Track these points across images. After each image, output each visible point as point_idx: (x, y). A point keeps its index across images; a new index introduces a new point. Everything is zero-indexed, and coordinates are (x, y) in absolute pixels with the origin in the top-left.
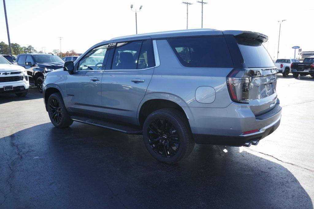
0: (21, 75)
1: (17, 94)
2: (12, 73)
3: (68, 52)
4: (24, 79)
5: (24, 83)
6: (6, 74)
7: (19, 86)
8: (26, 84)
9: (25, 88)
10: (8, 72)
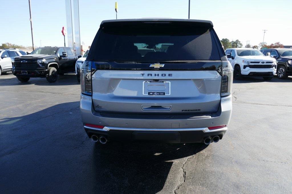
0: (273, 64)
1: (263, 78)
2: (267, 63)
3: (272, 44)
4: (274, 67)
5: (273, 70)
6: (263, 63)
7: (269, 72)
8: (274, 71)
9: (273, 74)
10: (264, 62)
